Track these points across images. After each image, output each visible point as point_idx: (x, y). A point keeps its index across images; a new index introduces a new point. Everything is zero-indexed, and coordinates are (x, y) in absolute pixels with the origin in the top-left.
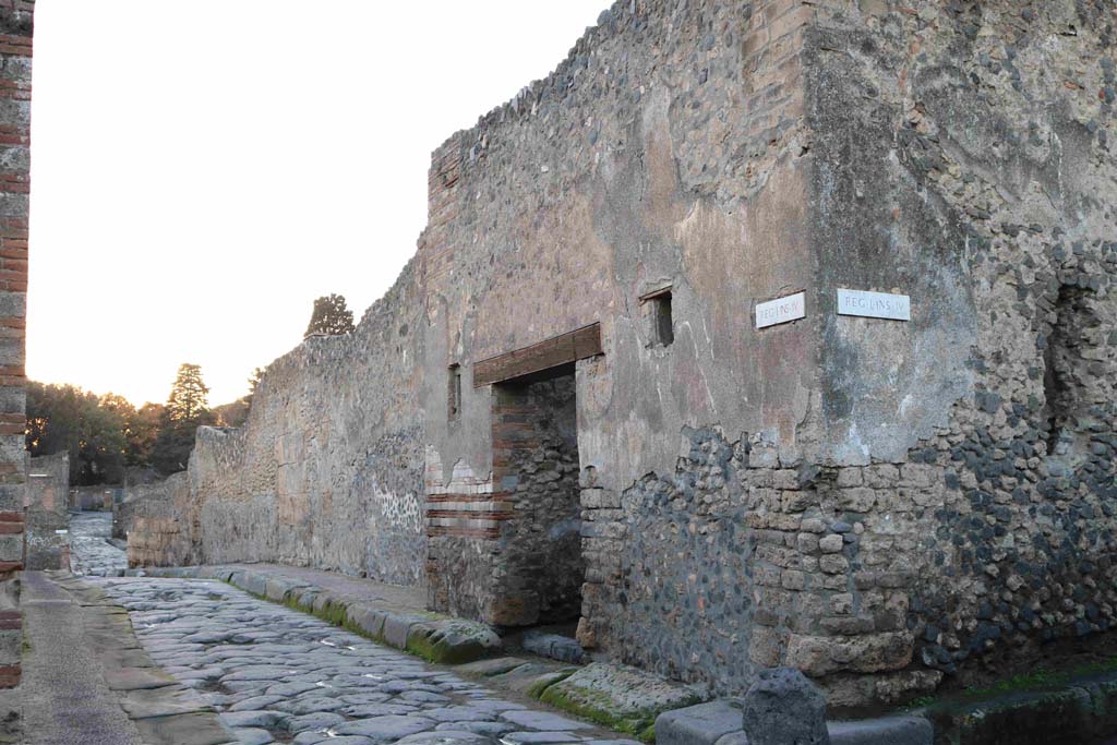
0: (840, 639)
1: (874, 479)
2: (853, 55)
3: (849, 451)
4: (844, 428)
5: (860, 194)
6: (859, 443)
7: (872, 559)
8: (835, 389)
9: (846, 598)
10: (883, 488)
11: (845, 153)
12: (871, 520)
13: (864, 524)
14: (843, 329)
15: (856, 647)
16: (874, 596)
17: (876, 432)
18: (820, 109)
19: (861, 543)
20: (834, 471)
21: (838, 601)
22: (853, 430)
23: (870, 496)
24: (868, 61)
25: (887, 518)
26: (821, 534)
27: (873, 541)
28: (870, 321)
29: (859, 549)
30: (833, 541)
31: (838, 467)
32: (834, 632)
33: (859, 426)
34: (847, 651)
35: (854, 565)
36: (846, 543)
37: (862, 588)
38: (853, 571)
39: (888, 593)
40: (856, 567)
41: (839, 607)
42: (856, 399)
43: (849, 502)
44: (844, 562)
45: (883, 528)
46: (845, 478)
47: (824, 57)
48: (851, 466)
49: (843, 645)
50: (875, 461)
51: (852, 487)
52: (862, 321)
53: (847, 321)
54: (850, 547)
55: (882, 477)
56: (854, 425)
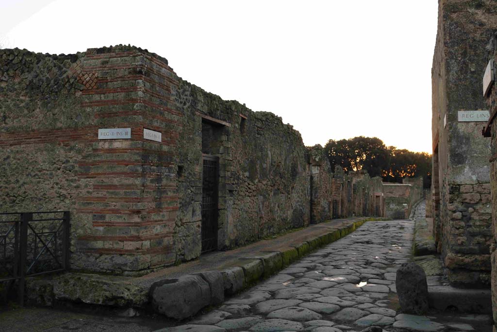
0: (459, 255)
1: (480, 189)
2: (471, 11)
3: (465, 178)
4: (462, 168)
5: (473, 70)
6: (470, 174)
7: (478, 223)
8: (457, 153)
9: (463, 239)
10: (485, 193)
11: (464, 54)
12: (478, 207)
13: (474, 208)
14: (461, 128)
15: (468, 259)
16: (479, 239)
17: (481, 170)
18: (451, 38)
19: (472, 216)
20: (457, 186)
21: (459, 239)
22: (467, 169)
23: (477, 197)
24: (479, 12)
25: (488, 206)
26: (454, 212)
27: (479, 215)
28: (478, 123)
29: (470, 219)
30: (458, 215)
31: (459, 185)
32: (457, 252)
33: (470, 167)
34: (462, 260)
35: (468, 225)
36: (463, 216)
37: (473, 235)
38: (467, 228)
39: (488, 238)
40: (470, 226)
41: (459, 242)
42: (468, 156)
43: (465, 199)
44: (463, 224)
45: (485, 211)
46: (462, 189)
47: (454, 16)
48: (466, 184)
49: (461, 258)
50: (481, 182)
51: (466, 193)
52: (473, 124)
53: (464, 125)
54: (466, 218)
55: (485, 189)
56: (468, 167)
